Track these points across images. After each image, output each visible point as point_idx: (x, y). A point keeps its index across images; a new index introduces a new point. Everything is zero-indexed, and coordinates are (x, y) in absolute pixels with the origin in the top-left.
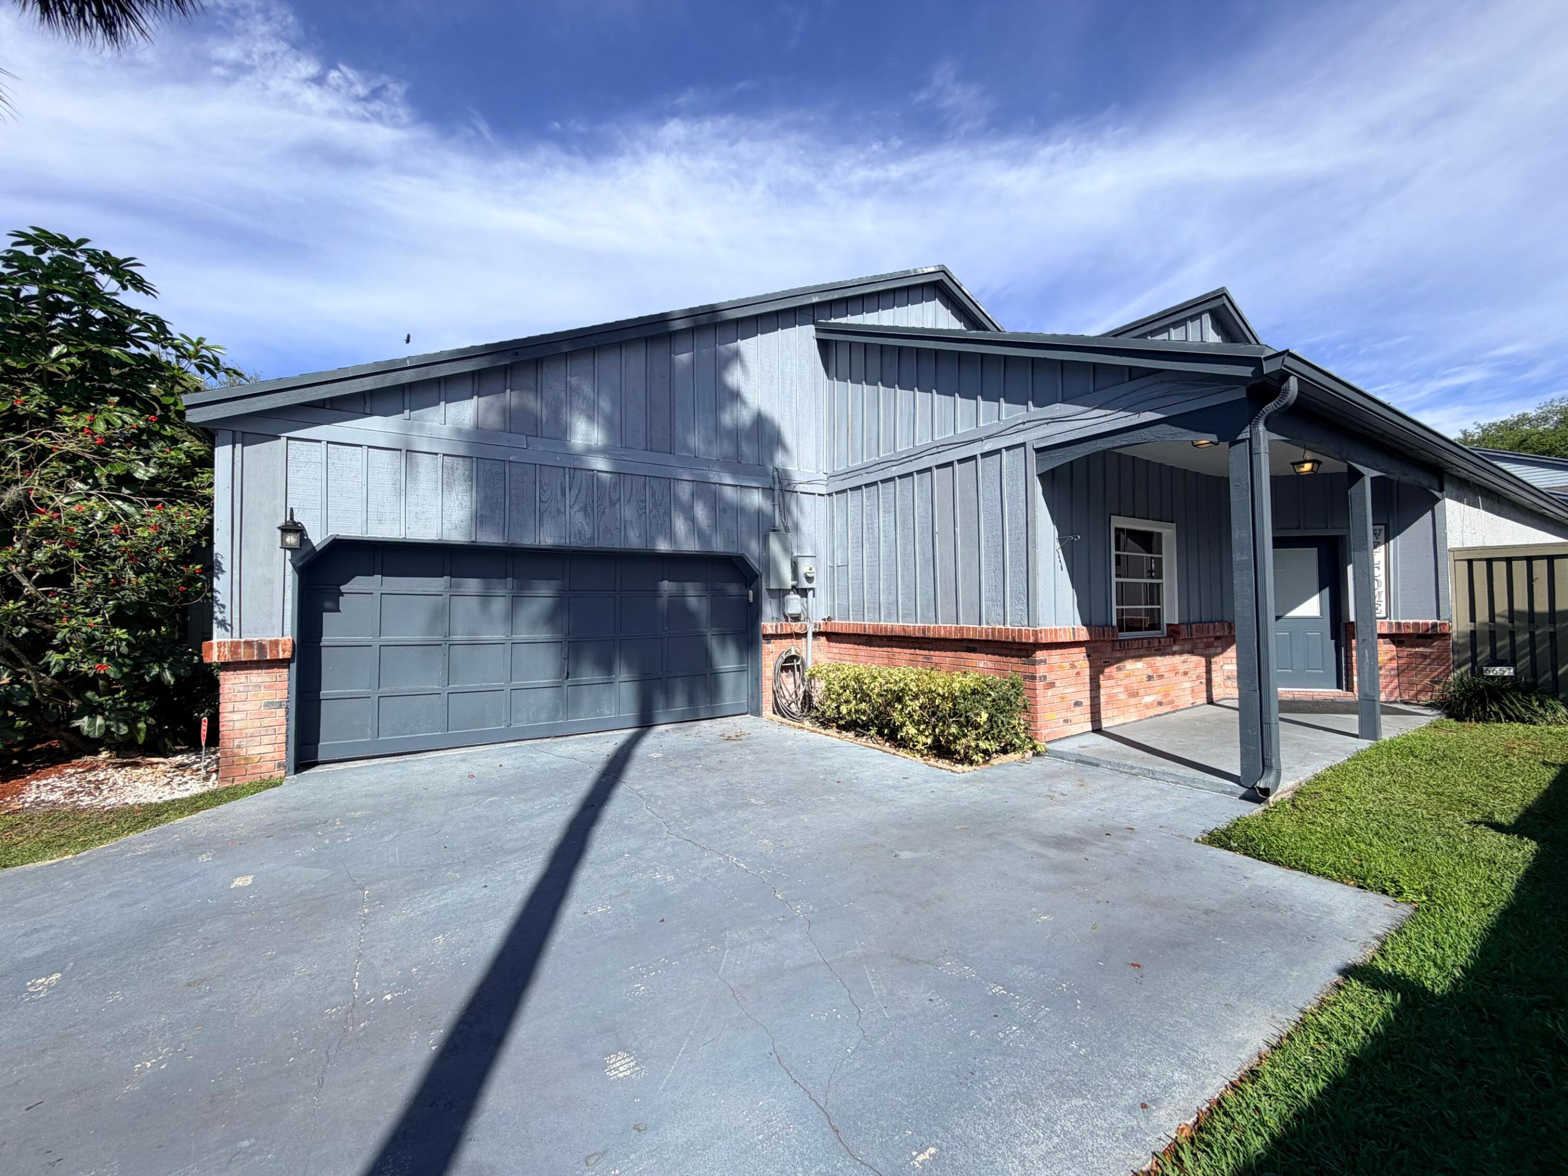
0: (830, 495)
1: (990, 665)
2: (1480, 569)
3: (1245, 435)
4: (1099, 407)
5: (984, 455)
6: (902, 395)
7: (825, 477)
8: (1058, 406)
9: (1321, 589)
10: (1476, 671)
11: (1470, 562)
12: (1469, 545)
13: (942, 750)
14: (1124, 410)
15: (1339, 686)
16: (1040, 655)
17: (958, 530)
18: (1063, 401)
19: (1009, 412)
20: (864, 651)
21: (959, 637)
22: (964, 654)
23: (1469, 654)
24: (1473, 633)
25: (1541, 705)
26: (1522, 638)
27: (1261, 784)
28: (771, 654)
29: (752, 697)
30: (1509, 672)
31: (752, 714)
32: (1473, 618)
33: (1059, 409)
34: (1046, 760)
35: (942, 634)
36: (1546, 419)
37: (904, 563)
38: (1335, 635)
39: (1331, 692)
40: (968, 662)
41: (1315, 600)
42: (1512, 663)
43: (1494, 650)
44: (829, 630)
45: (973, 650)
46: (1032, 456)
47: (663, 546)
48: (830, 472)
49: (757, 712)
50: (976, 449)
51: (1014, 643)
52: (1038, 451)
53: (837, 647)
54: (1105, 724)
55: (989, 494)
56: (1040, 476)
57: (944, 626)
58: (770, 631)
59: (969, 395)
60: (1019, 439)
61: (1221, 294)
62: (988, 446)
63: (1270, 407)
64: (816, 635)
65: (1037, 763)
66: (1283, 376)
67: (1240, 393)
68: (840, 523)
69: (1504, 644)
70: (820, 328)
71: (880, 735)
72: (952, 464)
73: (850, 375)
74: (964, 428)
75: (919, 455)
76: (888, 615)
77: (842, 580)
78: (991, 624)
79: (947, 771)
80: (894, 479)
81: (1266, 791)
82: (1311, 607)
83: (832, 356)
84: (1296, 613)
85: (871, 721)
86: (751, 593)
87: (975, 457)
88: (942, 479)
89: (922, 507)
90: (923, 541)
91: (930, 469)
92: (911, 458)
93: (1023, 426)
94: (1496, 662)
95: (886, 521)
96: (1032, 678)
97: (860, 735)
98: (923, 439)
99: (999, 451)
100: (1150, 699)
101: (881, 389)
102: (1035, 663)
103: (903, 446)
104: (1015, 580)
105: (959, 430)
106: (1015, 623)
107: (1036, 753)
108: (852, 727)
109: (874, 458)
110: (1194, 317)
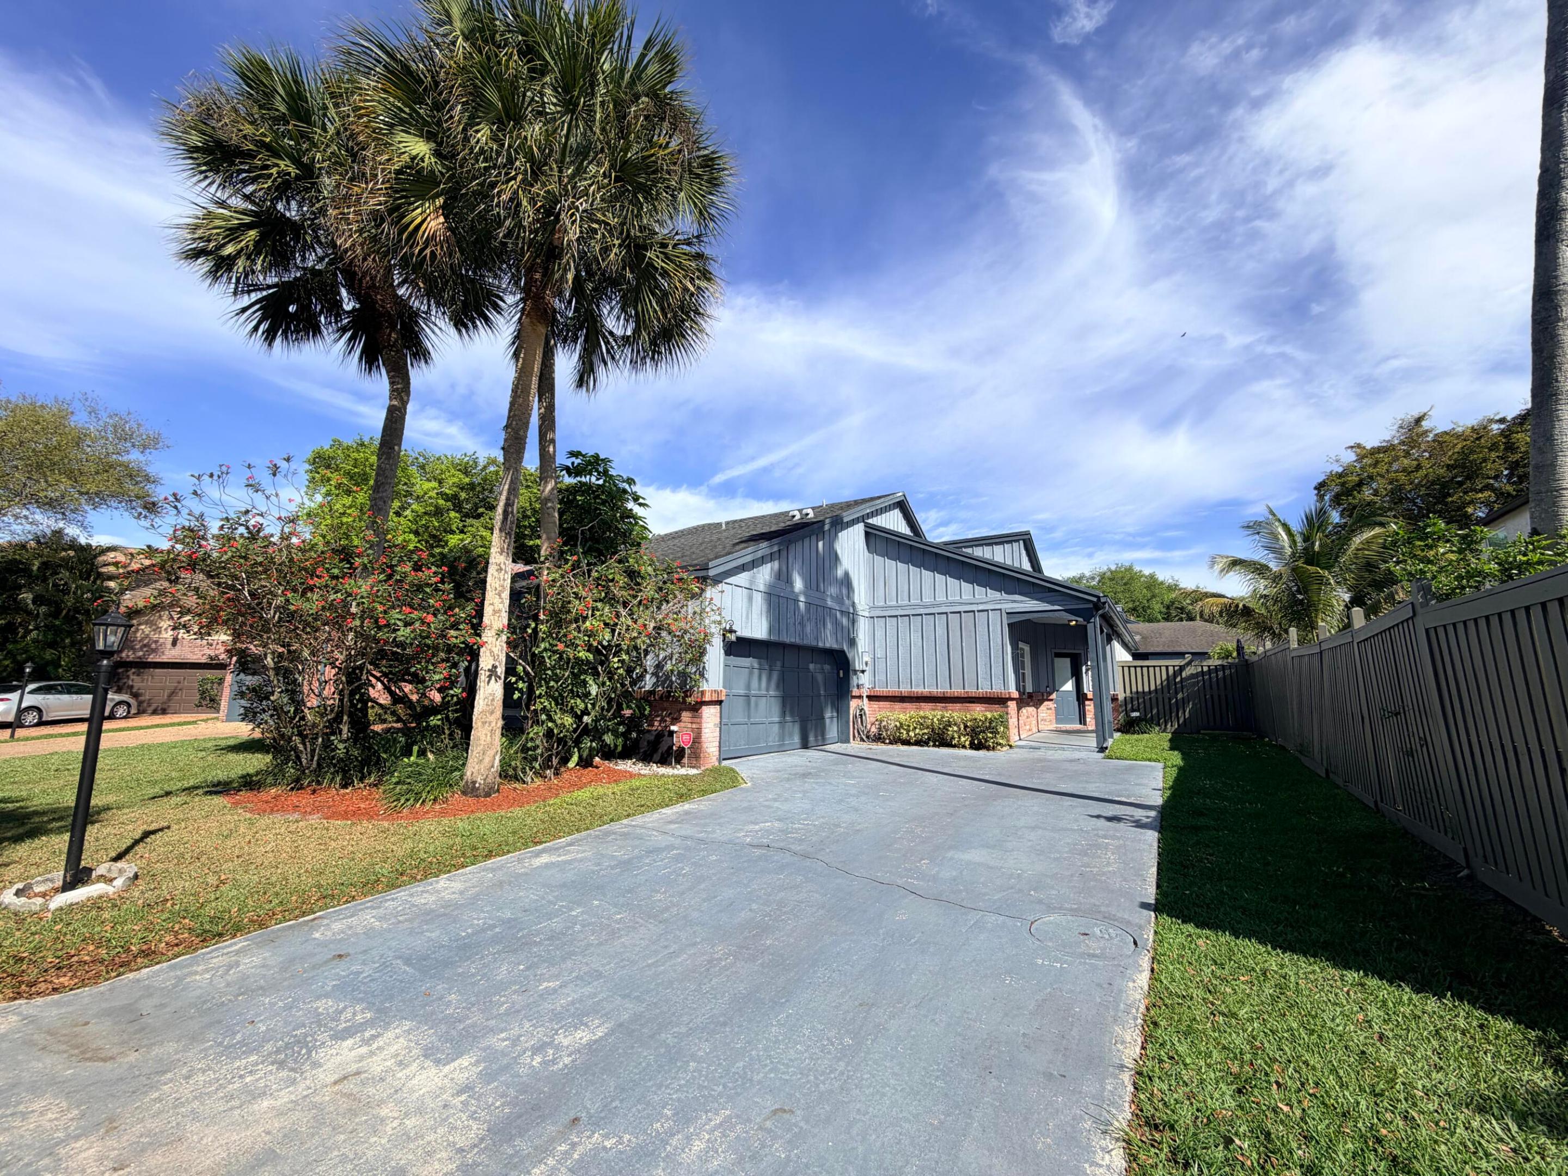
0: (872, 617)
1: (983, 709)
2: (1126, 669)
3: (1093, 621)
4: (1037, 600)
5: (979, 611)
6: (927, 574)
7: (867, 607)
9: (1072, 677)
10: (1127, 714)
11: (1123, 668)
12: (1122, 661)
13: (978, 746)
14: (1046, 603)
15: (1081, 723)
16: (1010, 703)
17: (964, 646)
18: (1020, 594)
19: (993, 595)
20: (898, 705)
21: (966, 696)
23: (1124, 708)
24: (1126, 697)
25: (1150, 726)
26: (1140, 701)
27: (1104, 746)
28: (853, 706)
29: (842, 733)
30: (1138, 714)
31: (841, 744)
32: (1125, 692)
33: (1017, 597)
34: (1016, 750)
35: (956, 695)
36: (1093, 578)
37: (928, 659)
38: (1078, 699)
39: (1078, 726)
41: (1070, 682)
42: (1138, 710)
43: (1132, 706)
44: (873, 694)
45: (974, 702)
46: (1004, 615)
48: (872, 605)
49: (848, 742)
50: (975, 608)
51: (998, 698)
52: (1008, 613)
53: (876, 705)
54: (1021, 737)
55: (982, 629)
56: (1009, 625)
57: (957, 691)
58: (854, 694)
59: (966, 581)
60: (998, 607)
61: (1028, 533)
62: (981, 607)
63: (1100, 612)
64: (868, 697)
65: (1011, 751)
66: (1104, 603)
67: (1091, 606)
68: (879, 634)
69: (1135, 703)
70: (867, 526)
71: (934, 746)
72: (959, 612)
73: (886, 554)
74: (966, 597)
75: (939, 605)
76: (917, 686)
77: (881, 666)
78: (985, 689)
79: (991, 753)
80: (921, 615)
81: (1106, 748)
82: (1069, 686)
83: (872, 539)
84: (1063, 689)
85: (929, 739)
86: (841, 672)
87: (974, 611)
88: (954, 619)
89: (941, 631)
90: (941, 648)
91: (946, 613)
92: (933, 606)
93: (999, 601)
94: (1133, 711)
95: (916, 637)
96: (1007, 714)
97: (922, 746)
98: (941, 598)
99: (987, 611)
100: (1028, 727)
101: (911, 567)
102: (1007, 707)
103: (927, 599)
104: (997, 670)
105: (963, 597)
106: (997, 689)
107: (1011, 746)
108: (918, 743)
109: (906, 602)
110: (1015, 541)
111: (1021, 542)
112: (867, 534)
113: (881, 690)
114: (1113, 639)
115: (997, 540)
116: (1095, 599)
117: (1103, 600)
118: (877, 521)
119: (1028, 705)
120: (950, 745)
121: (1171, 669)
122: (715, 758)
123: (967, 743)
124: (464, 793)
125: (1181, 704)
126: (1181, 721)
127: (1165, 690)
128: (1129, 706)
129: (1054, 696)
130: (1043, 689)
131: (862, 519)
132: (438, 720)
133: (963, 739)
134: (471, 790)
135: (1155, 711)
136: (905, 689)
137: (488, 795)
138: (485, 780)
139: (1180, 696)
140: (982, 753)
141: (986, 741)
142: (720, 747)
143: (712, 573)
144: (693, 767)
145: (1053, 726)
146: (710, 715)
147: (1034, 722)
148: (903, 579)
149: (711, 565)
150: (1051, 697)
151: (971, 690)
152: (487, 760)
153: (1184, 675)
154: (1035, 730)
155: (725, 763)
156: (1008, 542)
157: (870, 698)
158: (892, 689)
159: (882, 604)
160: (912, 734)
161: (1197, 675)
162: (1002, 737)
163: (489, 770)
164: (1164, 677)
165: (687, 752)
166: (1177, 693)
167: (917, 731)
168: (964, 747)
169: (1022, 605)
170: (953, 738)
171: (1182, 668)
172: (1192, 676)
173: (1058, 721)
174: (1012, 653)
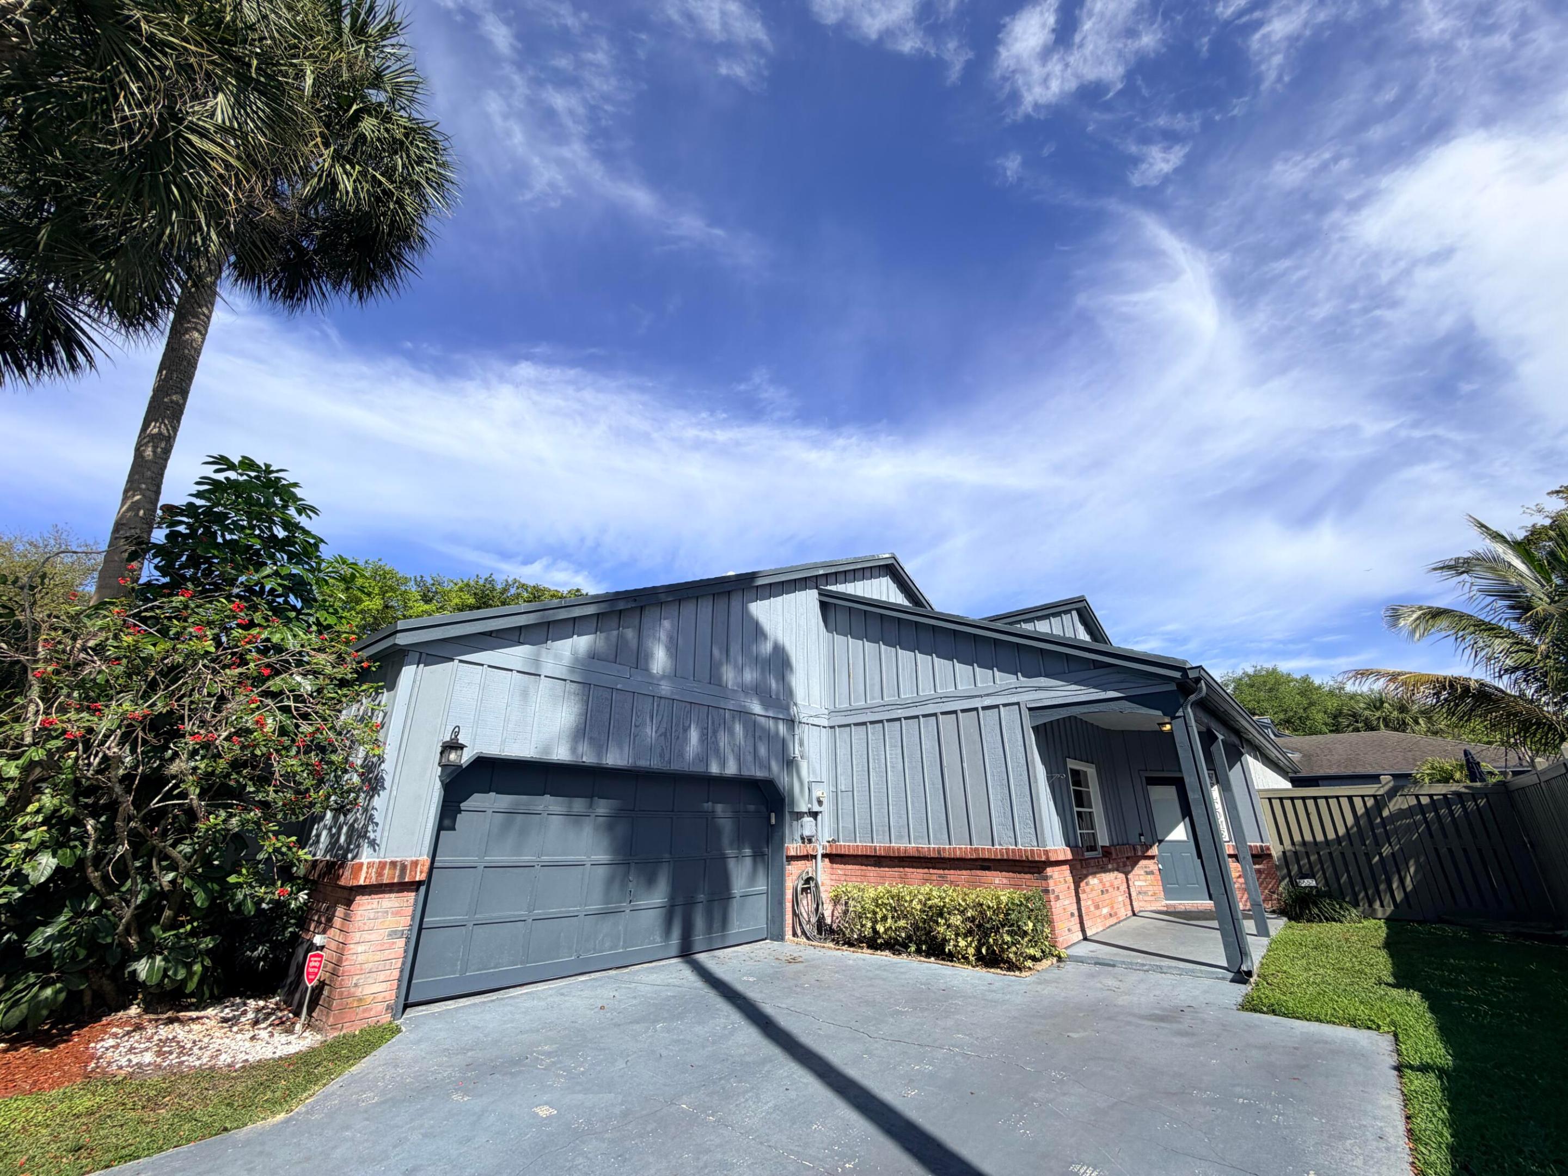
0: (831, 727)
1: (1005, 881)
2: (1276, 803)
3: (1180, 713)
4: (1075, 683)
5: (984, 708)
6: (905, 656)
7: (826, 712)
8: (1042, 679)
9: (1184, 818)
10: (1293, 883)
11: (1270, 799)
12: (1267, 787)
14: (1094, 687)
16: (1049, 871)
17: (965, 765)
18: (1046, 676)
19: (1005, 680)
20: (872, 872)
21: (974, 856)
22: (979, 872)
23: (1285, 871)
24: (1284, 853)
25: (1341, 907)
26: (1313, 858)
27: (1244, 968)
28: (794, 874)
29: (773, 922)
30: (1313, 883)
31: (772, 939)
32: (1281, 843)
33: (1043, 681)
35: (958, 854)
37: (913, 791)
38: (1199, 855)
39: (1206, 903)
40: (983, 879)
41: (1181, 826)
42: (1312, 876)
43: (1300, 867)
44: (834, 852)
45: (988, 868)
46: (1025, 713)
47: (715, 770)
48: (832, 708)
49: (780, 937)
50: (977, 703)
51: (1028, 861)
52: (1030, 709)
53: (840, 869)
54: (1089, 933)
55: (991, 738)
56: (1034, 728)
57: (960, 847)
58: (792, 853)
59: (963, 661)
60: (1014, 699)
62: (988, 702)
63: (1193, 698)
64: (824, 856)
66: (1198, 680)
67: (1173, 687)
68: (843, 752)
69: (1304, 862)
70: (823, 594)
71: (919, 951)
72: (955, 712)
73: (850, 632)
74: (964, 686)
75: (924, 703)
76: (900, 837)
77: (846, 804)
78: (1004, 845)
79: (1012, 976)
80: (899, 719)
81: (1249, 974)
82: (1180, 833)
83: (831, 614)
84: (1171, 837)
85: (909, 937)
86: (773, 815)
87: (976, 709)
88: (947, 723)
89: (929, 744)
90: (932, 773)
91: (935, 715)
92: (915, 704)
93: (1015, 690)
94: (1304, 877)
95: (893, 754)
96: (1046, 891)
97: (897, 953)
98: (926, 691)
99: (997, 706)
100: (1105, 911)
102: (1046, 878)
103: (907, 694)
104: (1022, 810)
105: (959, 687)
106: (1025, 845)
107: (1060, 959)
108: (889, 946)
109: (878, 701)
110: (1066, 612)
111: (1074, 613)
112: (824, 606)
113: (846, 845)
114: (1242, 754)
115: (1039, 614)
116: (1177, 675)
117: (1192, 675)
118: (845, 588)
119: (1105, 870)
120: (942, 954)
121: (1358, 802)
123: (971, 951)
125: (1391, 867)
126: (1399, 897)
127: (1357, 841)
128: (1295, 869)
129: (1154, 851)
130: (1133, 839)
131: (815, 585)
133: (963, 943)
135: (1344, 878)
136: (880, 844)
139: (1386, 850)
140: (999, 975)
141: (1002, 950)
142: (404, 977)
143: (409, 640)
145: (1162, 904)
146: (380, 911)
147: (1122, 898)
148: (872, 665)
149: (400, 625)
150: (1150, 853)
151: (983, 846)
153: (1386, 813)
154: (1124, 912)
156: (1055, 615)
157: (834, 858)
158: (860, 844)
159: (846, 705)
160: (880, 928)
161: (1410, 811)
162: (1034, 942)
164: (1350, 820)
166: (1378, 845)
167: (890, 922)
168: (966, 960)
169: (1053, 694)
170: (946, 940)
171: (1380, 803)
172: (1402, 814)
173: (1169, 894)
174: (1049, 778)
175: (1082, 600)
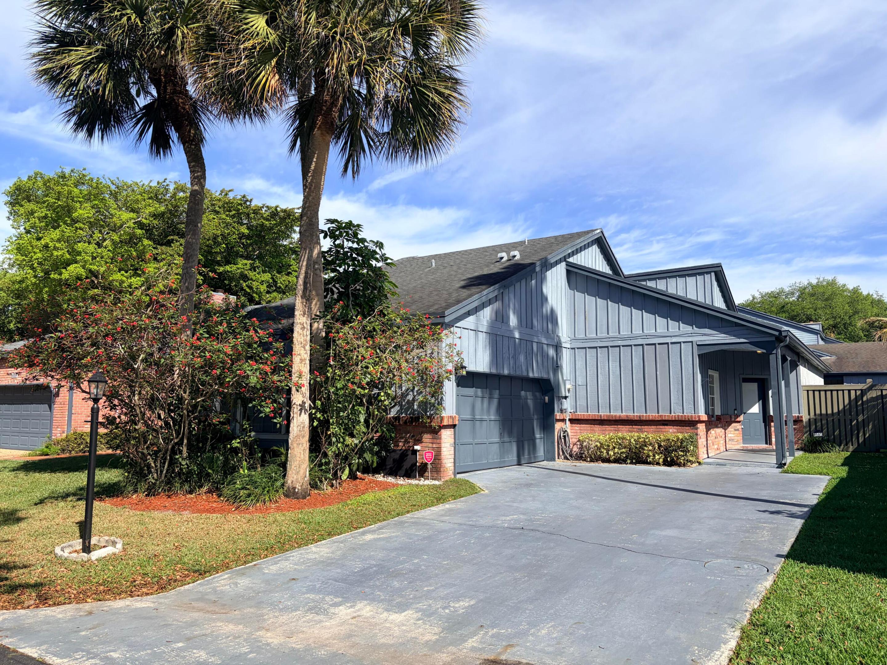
0: (574, 348)
1: (675, 430)
2: (811, 393)
3: (774, 352)
4: (724, 333)
5: (672, 343)
6: (625, 310)
7: (569, 339)
8: (707, 330)
9: (759, 401)
10: (811, 435)
11: (808, 391)
12: (807, 384)
13: (670, 463)
14: (734, 336)
15: (766, 443)
16: (699, 425)
17: (658, 373)
18: (709, 328)
19: (685, 328)
20: (597, 428)
21: (660, 419)
22: (661, 427)
23: (808, 429)
24: (809, 419)
25: (832, 446)
26: (824, 422)
27: (783, 462)
29: (548, 452)
30: (821, 435)
31: (547, 460)
32: (809, 414)
34: (704, 466)
35: (651, 418)
37: (625, 386)
38: (764, 421)
39: (764, 446)
40: (663, 430)
41: (757, 405)
42: (821, 431)
43: (816, 427)
44: (574, 418)
45: (667, 425)
46: (695, 347)
47: (531, 375)
48: (573, 337)
49: (554, 460)
50: (668, 340)
51: (689, 421)
52: (698, 345)
53: (577, 427)
54: (710, 455)
55: (675, 360)
56: (699, 355)
57: (652, 414)
58: (558, 418)
59: (660, 316)
60: (690, 339)
62: (674, 340)
63: (782, 344)
64: (570, 420)
65: (700, 467)
66: (786, 337)
67: (773, 339)
68: (580, 364)
69: (819, 424)
70: (569, 265)
71: (632, 463)
72: (655, 344)
73: (586, 291)
74: (661, 330)
75: (636, 338)
76: (616, 410)
77: (581, 392)
78: (677, 413)
79: (682, 469)
80: (619, 346)
81: (785, 464)
82: (756, 409)
83: (573, 278)
84: (750, 411)
85: (627, 457)
86: (547, 398)
87: (667, 343)
88: (649, 350)
89: (637, 361)
90: (638, 376)
91: (642, 345)
92: (630, 338)
93: (691, 335)
94: (817, 431)
95: (614, 366)
96: (697, 434)
97: (621, 463)
98: (637, 331)
99: (680, 343)
100: (716, 447)
101: (610, 303)
102: (697, 429)
103: (625, 332)
104: (688, 396)
105: (658, 330)
106: (688, 413)
107: (700, 463)
108: (617, 461)
109: (605, 335)
110: (707, 273)
111: (713, 274)
112: (568, 272)
113: (581, 414)
114: (798, 366)
115: (690, 272)
116: (777, 333)
117: (784, 334)
118: (578, 259)
119: (717, 427)
120: (646, 463)
121: (853, 393)
122: (451, 472)
123: (661, 460)
124: (286, 496)
125: (861, 425)
126: (861, 440)
127: (847, 413)
128: (813, 427)
129: (741, 418)
130: (731, 412)
131: (564, 259)
132: (238, 443)
133: (657, 457)
134: (291, 494)
135: (837, 433)
136: (604, 413)
137: (304, 497)
138: (301, 486)
139: (860, 418)
140: (674, 469)
141: (678, 458)
142: (455, 463)
143: (447, 320)
144: (435, 479)
145: (740, 446)
146: (447, 436)
147: (722, 442)
148: (602, 313)
149: (447, 313)
150: (738, 419)
151: (664, 414)
152: (302, 472)
153: (865, 399)
154: (723, 449)
155: (459, 476)
156: (700, 274)
157: (572, 421)
158: (592, 413)
159: (583, 336)
160: (611, 453)
161: (877, 398)
162: (692, 455)
163: (304, 479)
164: (847, 401)
165: (429, 466)
166: (858, 415)
167: (616, 450)
168: (658, 464)
169: (711, 338)
170: (648, 456)
171: (863, 392)
172: (872, 399)
173: (745, 441)
174: (702, 381)
175: (719, 266)
